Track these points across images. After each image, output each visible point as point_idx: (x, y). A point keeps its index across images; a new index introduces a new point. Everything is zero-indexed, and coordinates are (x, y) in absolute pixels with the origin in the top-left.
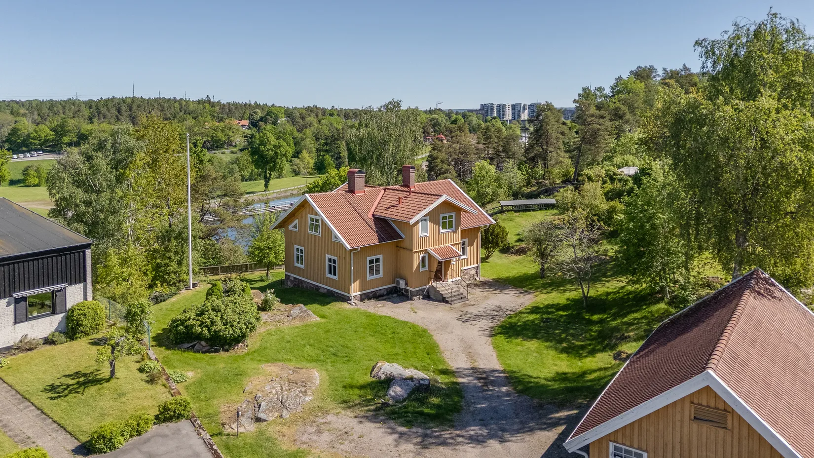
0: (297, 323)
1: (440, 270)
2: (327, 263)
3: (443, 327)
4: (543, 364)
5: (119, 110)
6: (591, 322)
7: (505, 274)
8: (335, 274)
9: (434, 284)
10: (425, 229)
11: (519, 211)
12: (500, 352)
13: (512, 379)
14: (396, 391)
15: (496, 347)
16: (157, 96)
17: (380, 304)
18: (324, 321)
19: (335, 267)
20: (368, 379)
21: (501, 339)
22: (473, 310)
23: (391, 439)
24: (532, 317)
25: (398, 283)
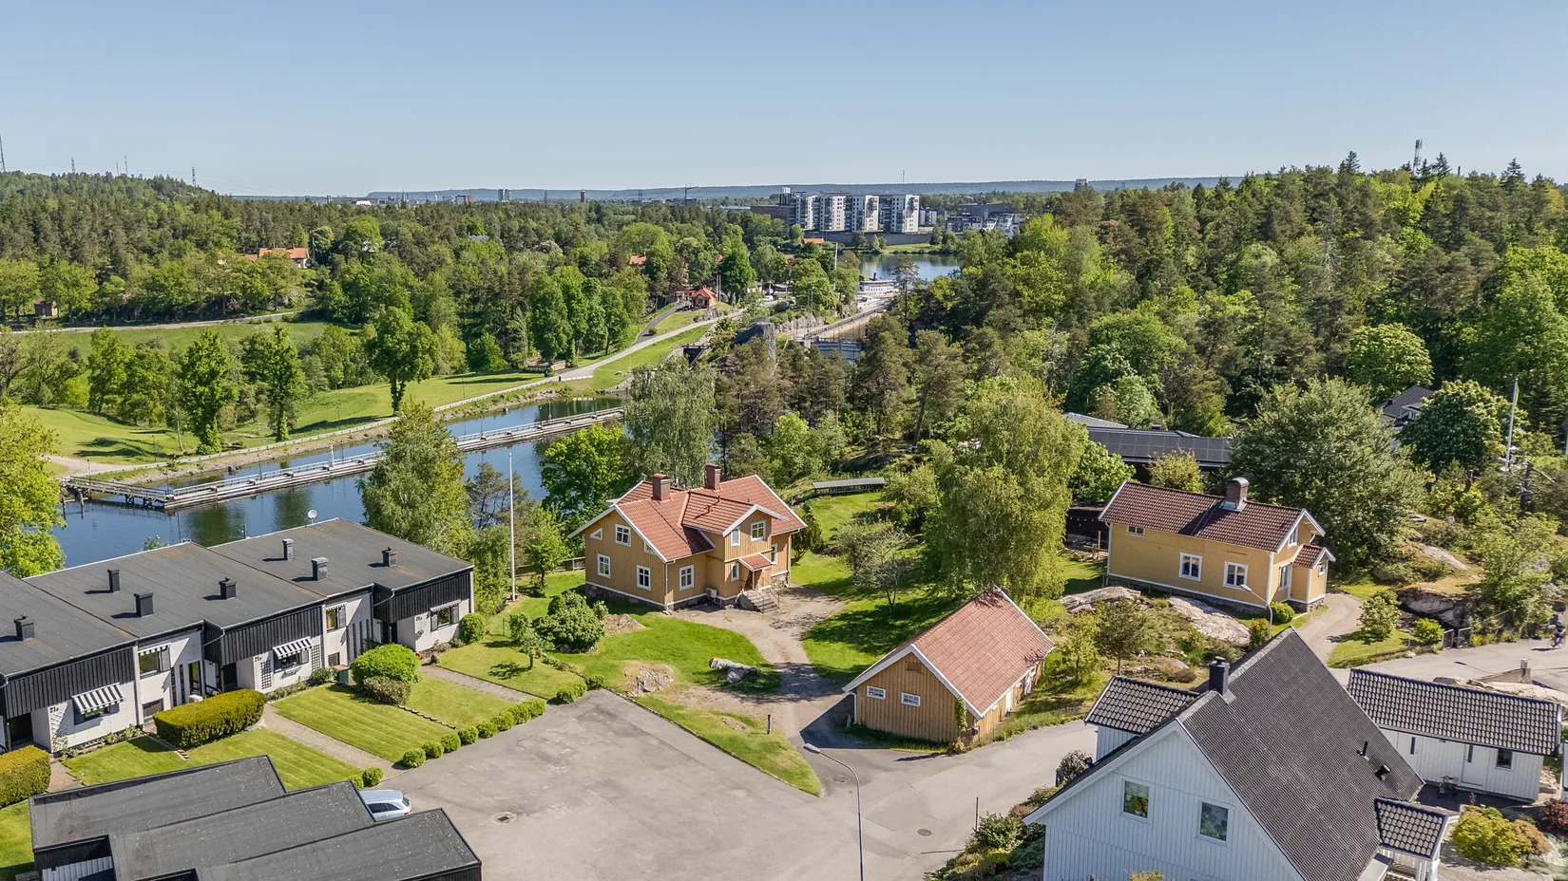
0: (627, 630)
1: (750, 580)
2: (638, 573)
3: (758, 634)
4: (844, 661)
5: (36, 228)
6: (893, 627)
7: (816, 580)
8: (647, 584)
9: (745, 593)
10: (736, 539)
11: (838, 495)
12: (809, 651)
13: (818, 669)
14: (732, 675)
15: (806, 648)
16: (68, 170)
17: (694, 613)
18: (649, 629)
19: (647, 578)
20: (709, 669)
21: (811, 642)
22: (783, 618)
23: (737, 700)
24: (840, 623)
25: (709, 592)
